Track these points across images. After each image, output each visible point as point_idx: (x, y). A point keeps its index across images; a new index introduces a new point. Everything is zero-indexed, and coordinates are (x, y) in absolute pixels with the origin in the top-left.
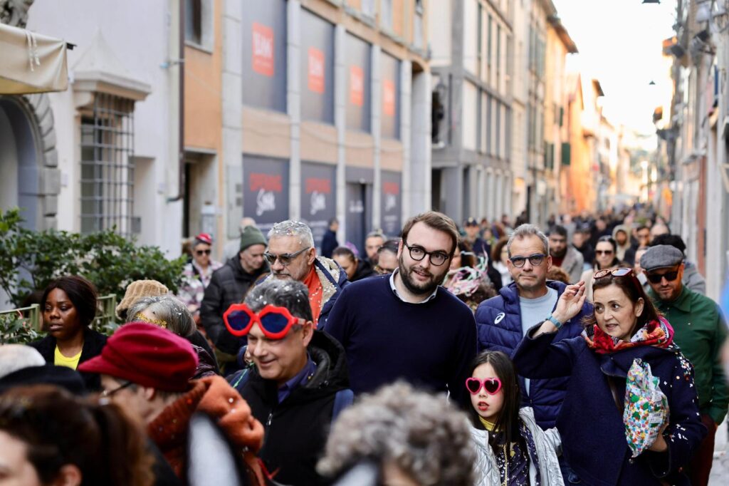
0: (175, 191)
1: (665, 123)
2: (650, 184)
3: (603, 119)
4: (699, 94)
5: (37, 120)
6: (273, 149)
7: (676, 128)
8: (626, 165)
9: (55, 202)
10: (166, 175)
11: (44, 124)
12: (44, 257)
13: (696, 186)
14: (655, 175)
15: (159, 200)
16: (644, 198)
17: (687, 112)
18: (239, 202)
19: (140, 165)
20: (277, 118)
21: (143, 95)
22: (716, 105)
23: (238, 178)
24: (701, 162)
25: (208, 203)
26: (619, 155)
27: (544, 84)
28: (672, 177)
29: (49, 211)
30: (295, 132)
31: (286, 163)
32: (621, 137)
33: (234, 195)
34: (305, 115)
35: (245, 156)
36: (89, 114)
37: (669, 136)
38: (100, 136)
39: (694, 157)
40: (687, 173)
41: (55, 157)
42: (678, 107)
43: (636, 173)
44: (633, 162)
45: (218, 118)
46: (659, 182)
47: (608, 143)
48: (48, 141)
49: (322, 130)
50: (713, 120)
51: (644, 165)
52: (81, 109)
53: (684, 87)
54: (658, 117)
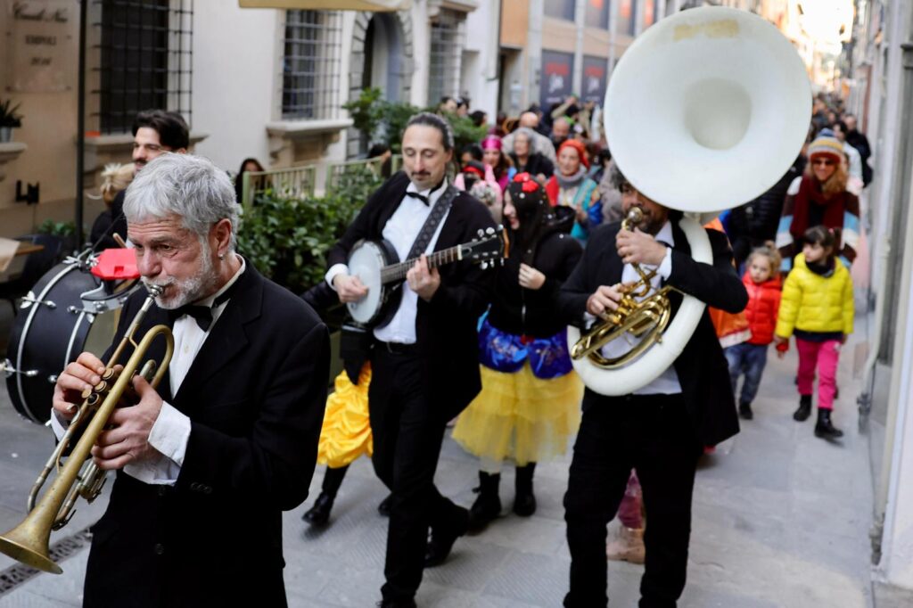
0: (492, 73)
1: (847, 37)
2: (834, 79)
3: (803, 31)
4: (870, 20)
5: (401, 25)
6: (563, 46)
7: (854, 41)
8: (818, 64)
9: (410, 80)
10: (487, 62)
11: (406, 28)
12: (395, 121)
13: (865, 84)
14: (838, 73)
15: (481, 80)
16: (830, 88)
17: (862, 31)
18: (537, 82)
19: (469, 56)
20: (567, 25)
21: (473, 9)
22: (880, 30)
23: (537, 65)
24: (868, 69)
25: (516, 82)
26: (814, 57)
27: (762, 5)
28: (849, 76)
29: (406, 86)
30: (580, 35)
31: (571, 56)
32: (815, 43)
33: (534, 77)
34: (587, 23)
35: (545, 51)
36: (436, 21)
37: (849, 47)
38: (444, 36)
39: (864, 64)
40: (859, 74)
41: (412, 50)
42: (856, 27)
43: (825, 70)
44: (824, 61)
45: (525, 25)
46: (840, 77)
47: (805, 48)
48: (408, 39)
49: (599, 34)
50: (878, 40)
51: (831, 64)
52: (432, 18)
53: (862, 12)
54: (842, 31)
